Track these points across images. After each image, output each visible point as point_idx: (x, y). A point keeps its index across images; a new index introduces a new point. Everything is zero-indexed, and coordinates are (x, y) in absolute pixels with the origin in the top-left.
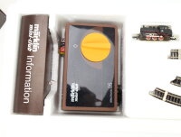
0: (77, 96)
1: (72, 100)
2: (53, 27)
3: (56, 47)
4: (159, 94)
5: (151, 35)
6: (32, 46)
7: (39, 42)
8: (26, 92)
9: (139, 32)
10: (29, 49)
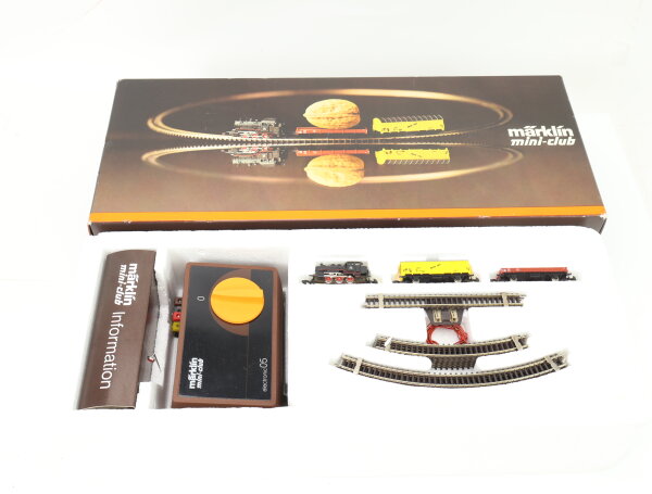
0: (200, 377)
1: (192, 386)
2: (162, 269)
3: (164, 311)
4: (348, 364)
5: (331, 275)
6: (123, 297)
7: (135, 290)
8: (106, 370)
9: (313, 272)
10: (118, 302)
